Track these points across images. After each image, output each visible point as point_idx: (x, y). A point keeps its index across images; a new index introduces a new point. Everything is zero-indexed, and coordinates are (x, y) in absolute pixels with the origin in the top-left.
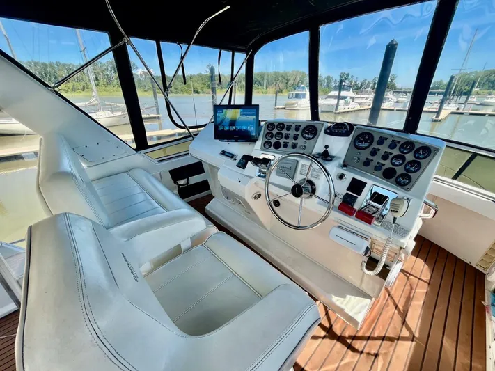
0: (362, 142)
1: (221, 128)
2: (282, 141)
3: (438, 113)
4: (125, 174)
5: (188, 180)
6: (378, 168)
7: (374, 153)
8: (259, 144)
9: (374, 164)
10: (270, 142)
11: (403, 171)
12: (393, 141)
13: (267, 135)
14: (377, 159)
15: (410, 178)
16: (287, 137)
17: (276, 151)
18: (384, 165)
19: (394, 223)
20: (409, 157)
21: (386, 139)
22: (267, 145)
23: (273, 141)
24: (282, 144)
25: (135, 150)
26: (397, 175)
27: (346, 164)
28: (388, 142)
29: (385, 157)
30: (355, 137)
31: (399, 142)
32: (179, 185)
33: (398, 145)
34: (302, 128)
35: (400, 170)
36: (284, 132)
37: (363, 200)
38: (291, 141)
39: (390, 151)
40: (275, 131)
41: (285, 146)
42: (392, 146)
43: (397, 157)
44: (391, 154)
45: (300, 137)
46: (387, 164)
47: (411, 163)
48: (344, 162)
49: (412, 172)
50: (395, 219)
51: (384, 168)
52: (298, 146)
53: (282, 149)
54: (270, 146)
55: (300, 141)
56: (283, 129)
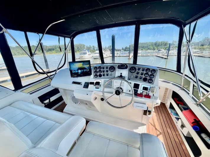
0: (132, 70)
1: (73, 72)
2: (102, 74)
3: (129, 56)
4: (9, 107)
5: (50, 100)
6: (141, 78)
7: (138, 73)
8: (92, 76)
9: (139, 77)
10: (97, 75)
11: (149, 78)
12: (143, 69)
13: (95, 72)
14: (139, 75)
15: (152, 80)
16: (104, 72)
17: (100, 78)
18: (142, 77)
19: (153, 96)
20: (150, 73)
21: (140, 68)
22: (96, 76)
23: (98, 74)
24: (102, 75)
25: (14, 90)
26: (148, 80)
27: (129, 78)
28: (141, 69)
29: (142, 74)
30: (129, 69)
31: (145, 69)
32: (45, 104)
33: (145, 70)
34: (109, 68)
35: (148, 78)
36: (102, 70)
37: (140, 90)
38: (105, 73)
39: (143, 72)
40: (98, 70)
41: (104, 75)
42: (143, 70)
43: (146, 74)
44: (144, 73)
45: (109, 71)
46: (143, 76)
47: (151, 75)
48: (128, 78)
49: (152, 78)
50: (153, 94)
51: (143, 78)
52: (109, 75)
53: (103, 76)
54: (97, 76)
55: (109, 73)
56: (101, 69)
